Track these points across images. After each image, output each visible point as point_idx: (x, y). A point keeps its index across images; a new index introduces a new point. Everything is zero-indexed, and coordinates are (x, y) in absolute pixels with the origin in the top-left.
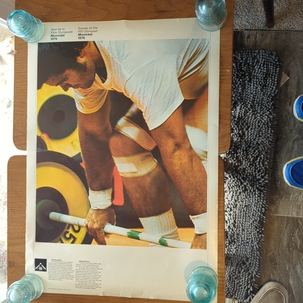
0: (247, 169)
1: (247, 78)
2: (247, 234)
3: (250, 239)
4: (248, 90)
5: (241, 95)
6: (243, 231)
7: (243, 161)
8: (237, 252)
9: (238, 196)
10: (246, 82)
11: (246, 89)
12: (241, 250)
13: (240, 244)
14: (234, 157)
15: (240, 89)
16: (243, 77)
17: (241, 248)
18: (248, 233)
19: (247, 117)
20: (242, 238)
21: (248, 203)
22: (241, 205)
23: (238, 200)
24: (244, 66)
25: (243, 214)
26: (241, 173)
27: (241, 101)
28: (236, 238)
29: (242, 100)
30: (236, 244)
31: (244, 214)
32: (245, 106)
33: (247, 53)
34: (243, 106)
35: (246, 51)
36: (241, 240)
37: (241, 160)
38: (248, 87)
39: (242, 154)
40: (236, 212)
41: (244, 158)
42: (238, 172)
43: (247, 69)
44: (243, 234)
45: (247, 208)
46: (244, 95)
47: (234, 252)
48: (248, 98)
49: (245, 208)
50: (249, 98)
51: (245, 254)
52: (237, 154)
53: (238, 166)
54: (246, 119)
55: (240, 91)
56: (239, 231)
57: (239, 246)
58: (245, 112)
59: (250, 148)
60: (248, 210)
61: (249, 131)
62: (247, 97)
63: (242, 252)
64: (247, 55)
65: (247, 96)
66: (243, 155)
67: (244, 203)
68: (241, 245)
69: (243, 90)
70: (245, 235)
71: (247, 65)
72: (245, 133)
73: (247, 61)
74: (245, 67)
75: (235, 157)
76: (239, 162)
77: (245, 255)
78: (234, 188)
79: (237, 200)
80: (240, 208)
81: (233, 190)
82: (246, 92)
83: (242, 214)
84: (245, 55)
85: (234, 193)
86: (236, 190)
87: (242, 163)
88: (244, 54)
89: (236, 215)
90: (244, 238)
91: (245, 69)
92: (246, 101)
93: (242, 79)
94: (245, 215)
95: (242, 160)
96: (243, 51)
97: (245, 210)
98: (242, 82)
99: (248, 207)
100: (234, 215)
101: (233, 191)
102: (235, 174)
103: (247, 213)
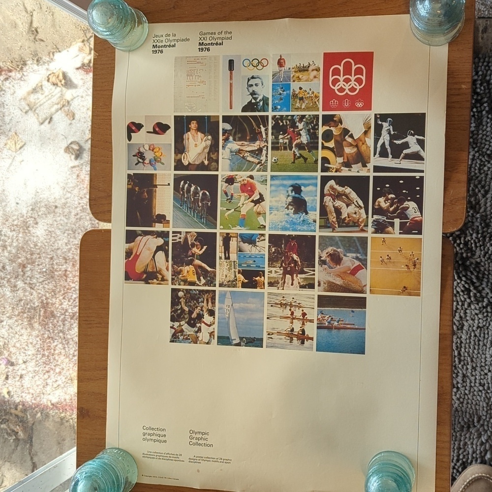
0: (482, 264)
1: (485, 107)
2: (481, 375)
3: (484, 384)
4: (487, 127)
5: (474, 135)
6: (473, 370)
7: (476, 249)
8: (460, 405)
9: (466, 309)
10: (484, 113)
11: (484, 126)
12: (468, 403)
13: (467, 392)
14: (461, 243)
15: (473, 125)
16: (478, 105)
17: (469, 399)
18: (482, 373)
19: (483, 175)
20: (471, 382)
21: (482, 323)
22: (471, 325)
23: (466, 316)
24: (481, 84)
25: (474, 341)
26: (472, 270)
27: (474, 146)
28: (460, 381)
29: (476, 144)
30: (459, 392)
31: (476, 340)
32: (480, 155)
33: (485, 64)
34: (477, 155)
35: (485, 59)
36: (468, 384)
37: (472, 247)
38: (487, 121)
39: (474, 238)
40: (461, 337)
41: (478, 245)
42: (466, 268)
43: (485, 90)
44: (472, 376)
45: (481, 330)
46: (480, 136)
47: (456, 405)
48: (486, 141)
49: (478, 331)
50: (489, 141)
51: (476, 409)
52: (465, 238)
53: (467, 258)
54: (482, 178)
55: (473, 129)
56: (467, 369)
57: (466, 396)
58: (480, 165)
59: (488, 229)
60: (482, 335)
61: (487, 199)
62: (485, 139)
63: (471, 406)
64: (485, 66)
65: (485, 137)
66: (477, 240)
67: (476, 321)
68: (470, 394)
69: (479, 126)
70: (477, 377)
71: (485, 84)
72: (479, 201)
73: (486, 76)
74: (482, 88)
75: (463, 242)
76: (469, 251)
77: (477, 412)
78: (459, 296)
79: (463, 317)
80: (469, 330)
81: (457, 299)
82: (483, 131)
83: (471, 340)
84: (483, 67)
85: (458, 304)
86: (463, 299)
87: (474, 252)
88: (480, 64)
89: (461, 342)
90: (475, 382)
91: (481, 90)
92: (483, 145)
93: (477, 108)
94: (477, 343)
95: (474, 249)
96: (480, 59)
97: (478, 335)
98: (476, 114)
99: (483, 329)
100: (457, 342)
101: (458, 302)
102: (461, 272)
103: (481, 339)
